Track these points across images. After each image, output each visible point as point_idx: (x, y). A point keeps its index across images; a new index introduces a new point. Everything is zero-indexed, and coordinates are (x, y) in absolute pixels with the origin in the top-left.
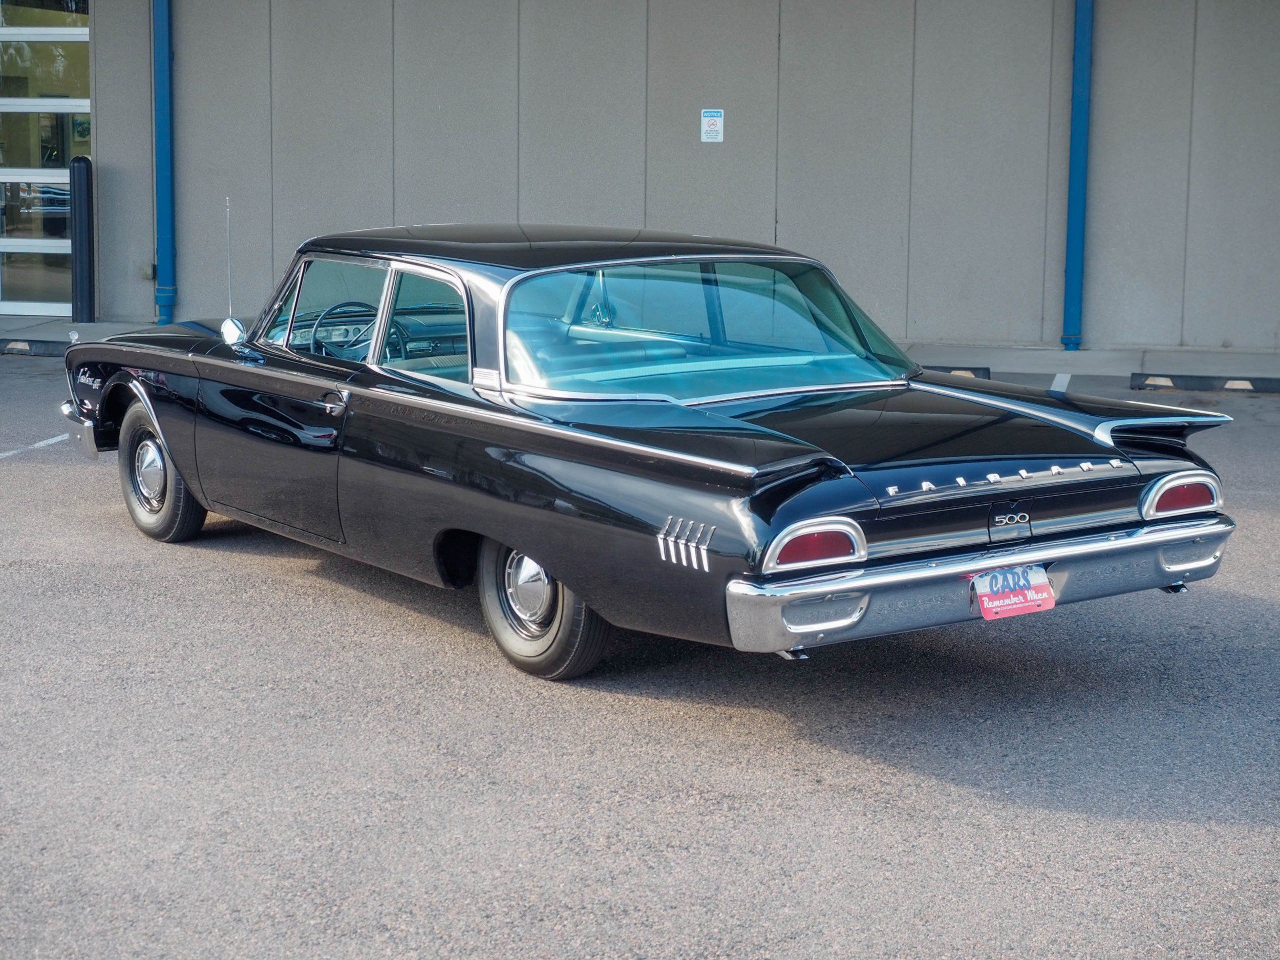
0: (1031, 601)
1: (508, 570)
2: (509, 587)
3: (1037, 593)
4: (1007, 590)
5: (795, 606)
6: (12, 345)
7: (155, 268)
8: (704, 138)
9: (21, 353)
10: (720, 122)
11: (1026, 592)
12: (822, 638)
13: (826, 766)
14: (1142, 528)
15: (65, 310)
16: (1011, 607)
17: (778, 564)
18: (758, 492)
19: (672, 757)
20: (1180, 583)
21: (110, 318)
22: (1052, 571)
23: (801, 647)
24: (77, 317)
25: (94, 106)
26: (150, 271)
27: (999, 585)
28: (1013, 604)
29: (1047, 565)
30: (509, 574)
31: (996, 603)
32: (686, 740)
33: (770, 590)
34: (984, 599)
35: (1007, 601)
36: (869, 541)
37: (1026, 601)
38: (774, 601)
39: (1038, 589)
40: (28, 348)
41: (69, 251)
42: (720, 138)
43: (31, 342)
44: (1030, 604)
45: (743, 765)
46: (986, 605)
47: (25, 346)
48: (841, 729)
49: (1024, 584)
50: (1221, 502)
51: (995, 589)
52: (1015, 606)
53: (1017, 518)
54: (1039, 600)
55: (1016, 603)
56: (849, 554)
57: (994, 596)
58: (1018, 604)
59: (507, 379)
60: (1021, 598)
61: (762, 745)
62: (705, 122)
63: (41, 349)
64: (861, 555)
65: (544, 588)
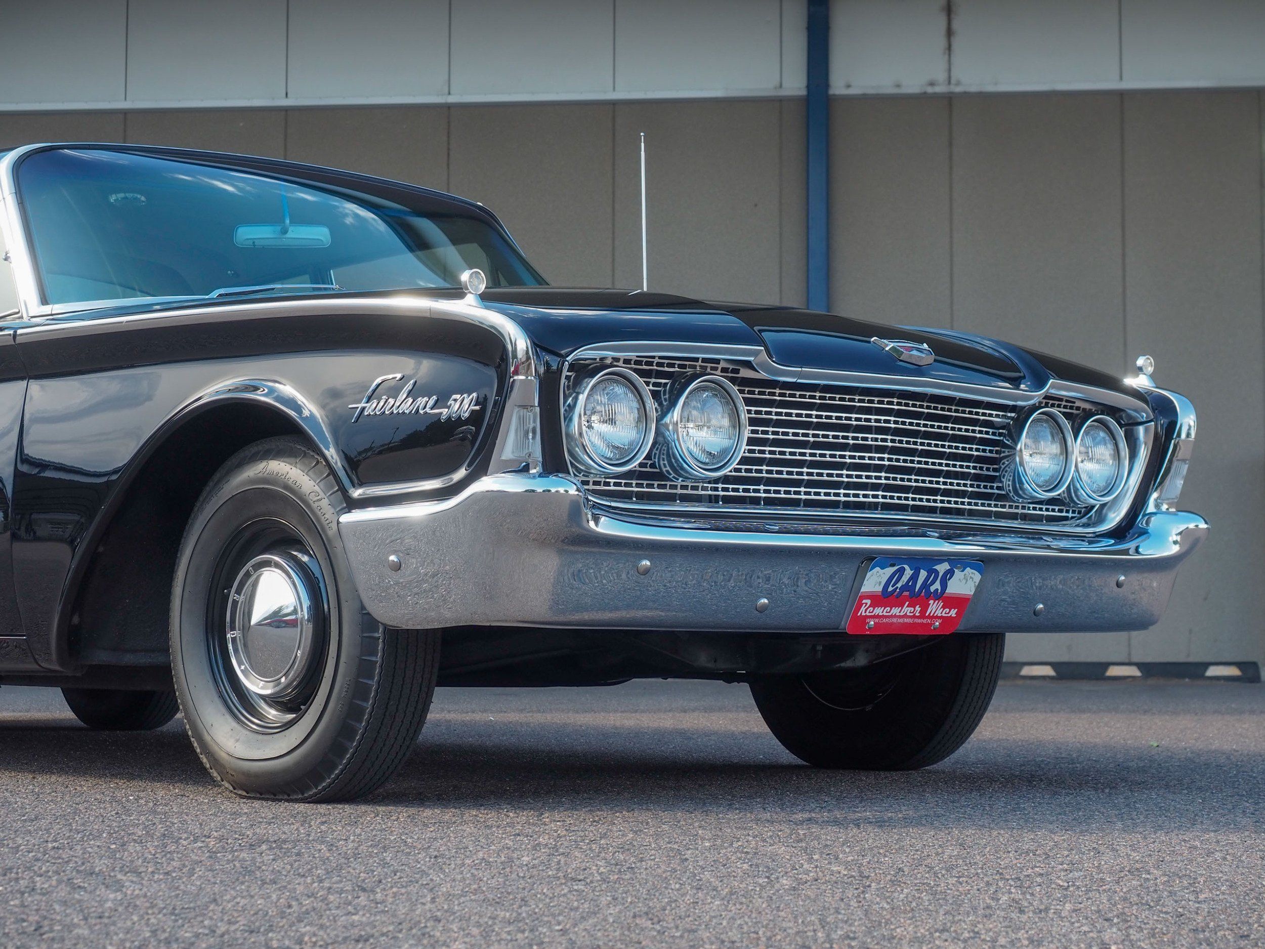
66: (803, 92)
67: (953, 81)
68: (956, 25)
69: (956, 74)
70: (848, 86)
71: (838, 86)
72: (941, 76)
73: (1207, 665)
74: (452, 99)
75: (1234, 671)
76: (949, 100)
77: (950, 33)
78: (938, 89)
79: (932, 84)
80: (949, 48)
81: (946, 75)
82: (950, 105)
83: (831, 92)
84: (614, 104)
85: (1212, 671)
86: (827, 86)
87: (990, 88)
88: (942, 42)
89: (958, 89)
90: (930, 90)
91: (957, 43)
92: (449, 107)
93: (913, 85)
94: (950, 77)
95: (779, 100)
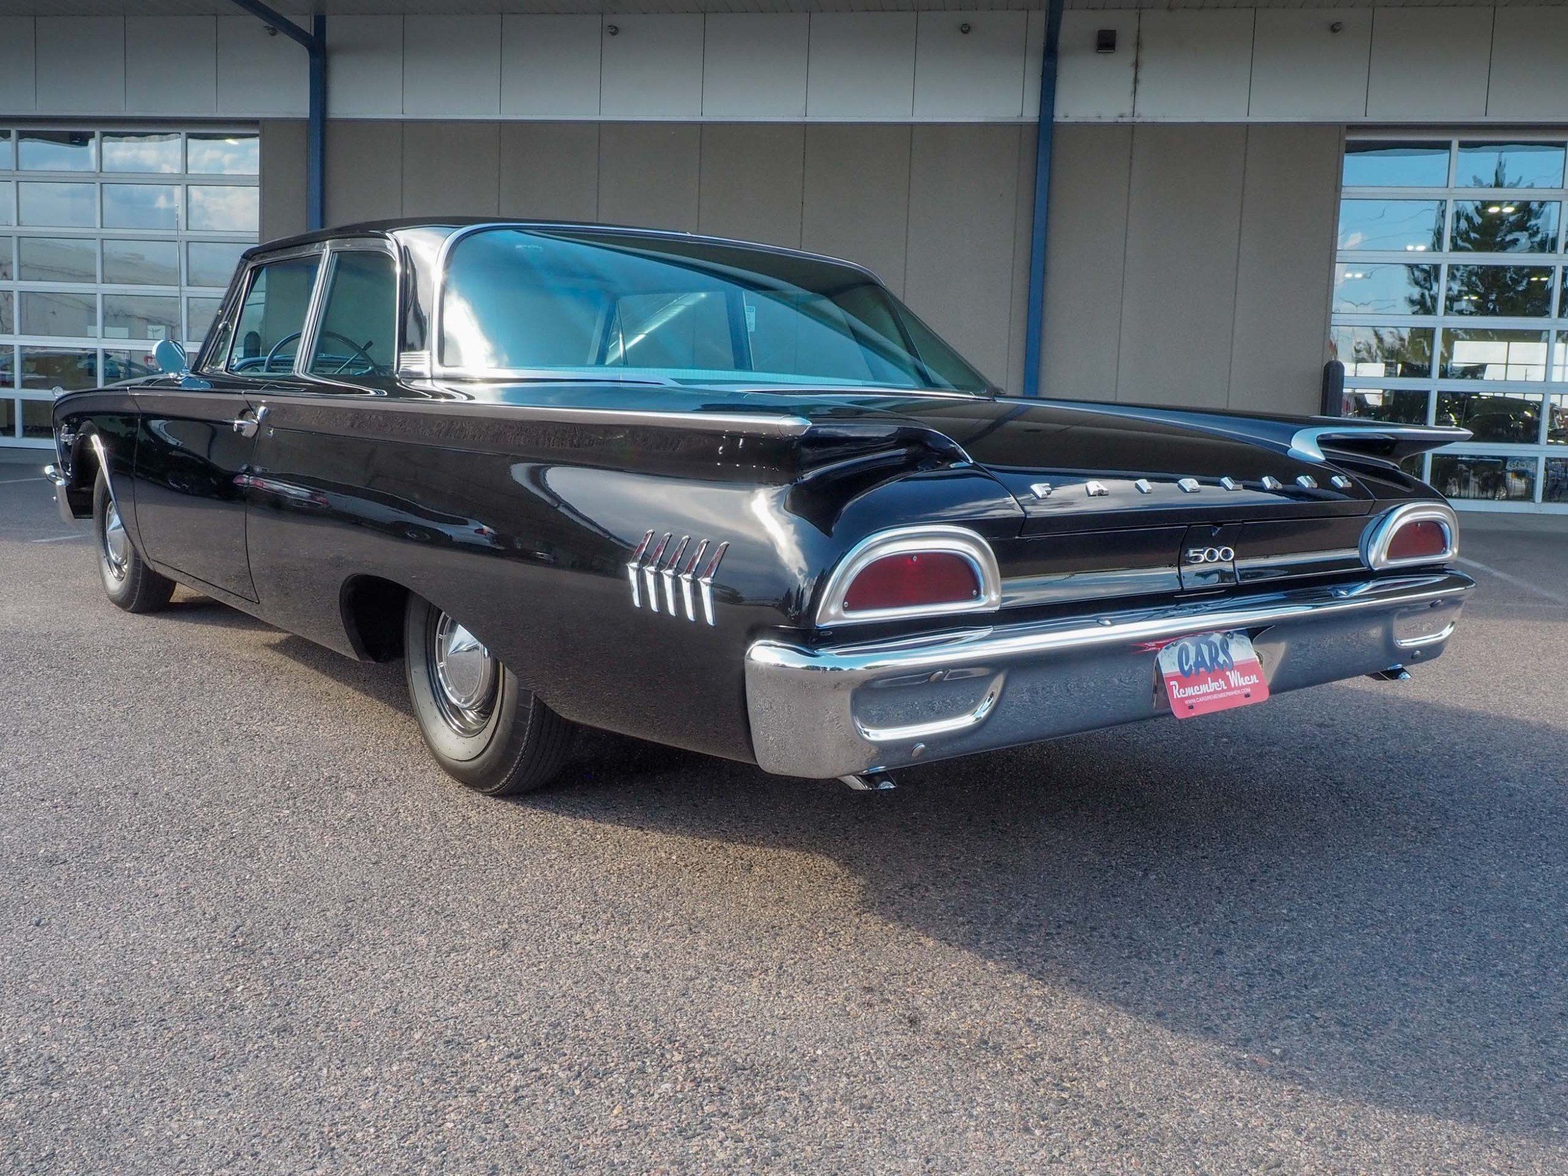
0: (1236, 688)
1: (438, 636)
2: (441, 660)
3: (1242, 675)
4: (1202, 669)
5: (877, 691)
11: (1228, 673)
12: (923, 750)
13: (920, 979)
14: (1367, 582)
16: (1209, 698)
17: (846, 609)
18: (808, 476)
19: (646, 955)
20: (1400, 666)
22: (1259, 642)
23: (881, 768)
27: (1191, 662)
28: (1211, 693)
29: (1253, 632)
30: (440, 641)
31: (1190, 691)
32: (676, 914)
33: (829, 657)
34: (1172, 683)
35: (1204, 688)
36: (1004, 575)
37: (1230, 689)
38: (836, 681)
39: (1245, 669)
44: (1235, 692)
45: (772, 977)
46: (1175, 692)
48: (927, 890)
49: (1224, 661)
50: (1456, 550)
51: (1186, 668)
52: (1215, 697)
53: (1218, 554)
54: (1247, 686)
55: (1215, 692)
56: (969, 597)
57: (1186, 678)
58: (1219, 692)
59: (441, 360)
60: (1222, 682)
61: (802, 927)
64: (990, 600)
65: (482, 660)
66: (1037, 120)
67: (1136, 114)
68: (1140, 76)
69: (1138, 110)
70: (1066, 117)
71: (1059, 117)
72: (1128, 110)
74: (807, 120)
76: (1133, 126)
77: (1136, 81)
78: (1125, 120)
79: (1122, 116)
80: (1135, 91)
81: (1131, 110)
82: (1133, 131)
83: (1054, 120)
84: (912, 125)
86: (1053, 116)
87: (1160, 120)
88: (1131, 88)
89: (1139, 120)
90: (1120, 120)
91: (1140, 87)
92: (806, 124)
93: (1109, 115)
94: (1134, 112)
95: (1020, 125)
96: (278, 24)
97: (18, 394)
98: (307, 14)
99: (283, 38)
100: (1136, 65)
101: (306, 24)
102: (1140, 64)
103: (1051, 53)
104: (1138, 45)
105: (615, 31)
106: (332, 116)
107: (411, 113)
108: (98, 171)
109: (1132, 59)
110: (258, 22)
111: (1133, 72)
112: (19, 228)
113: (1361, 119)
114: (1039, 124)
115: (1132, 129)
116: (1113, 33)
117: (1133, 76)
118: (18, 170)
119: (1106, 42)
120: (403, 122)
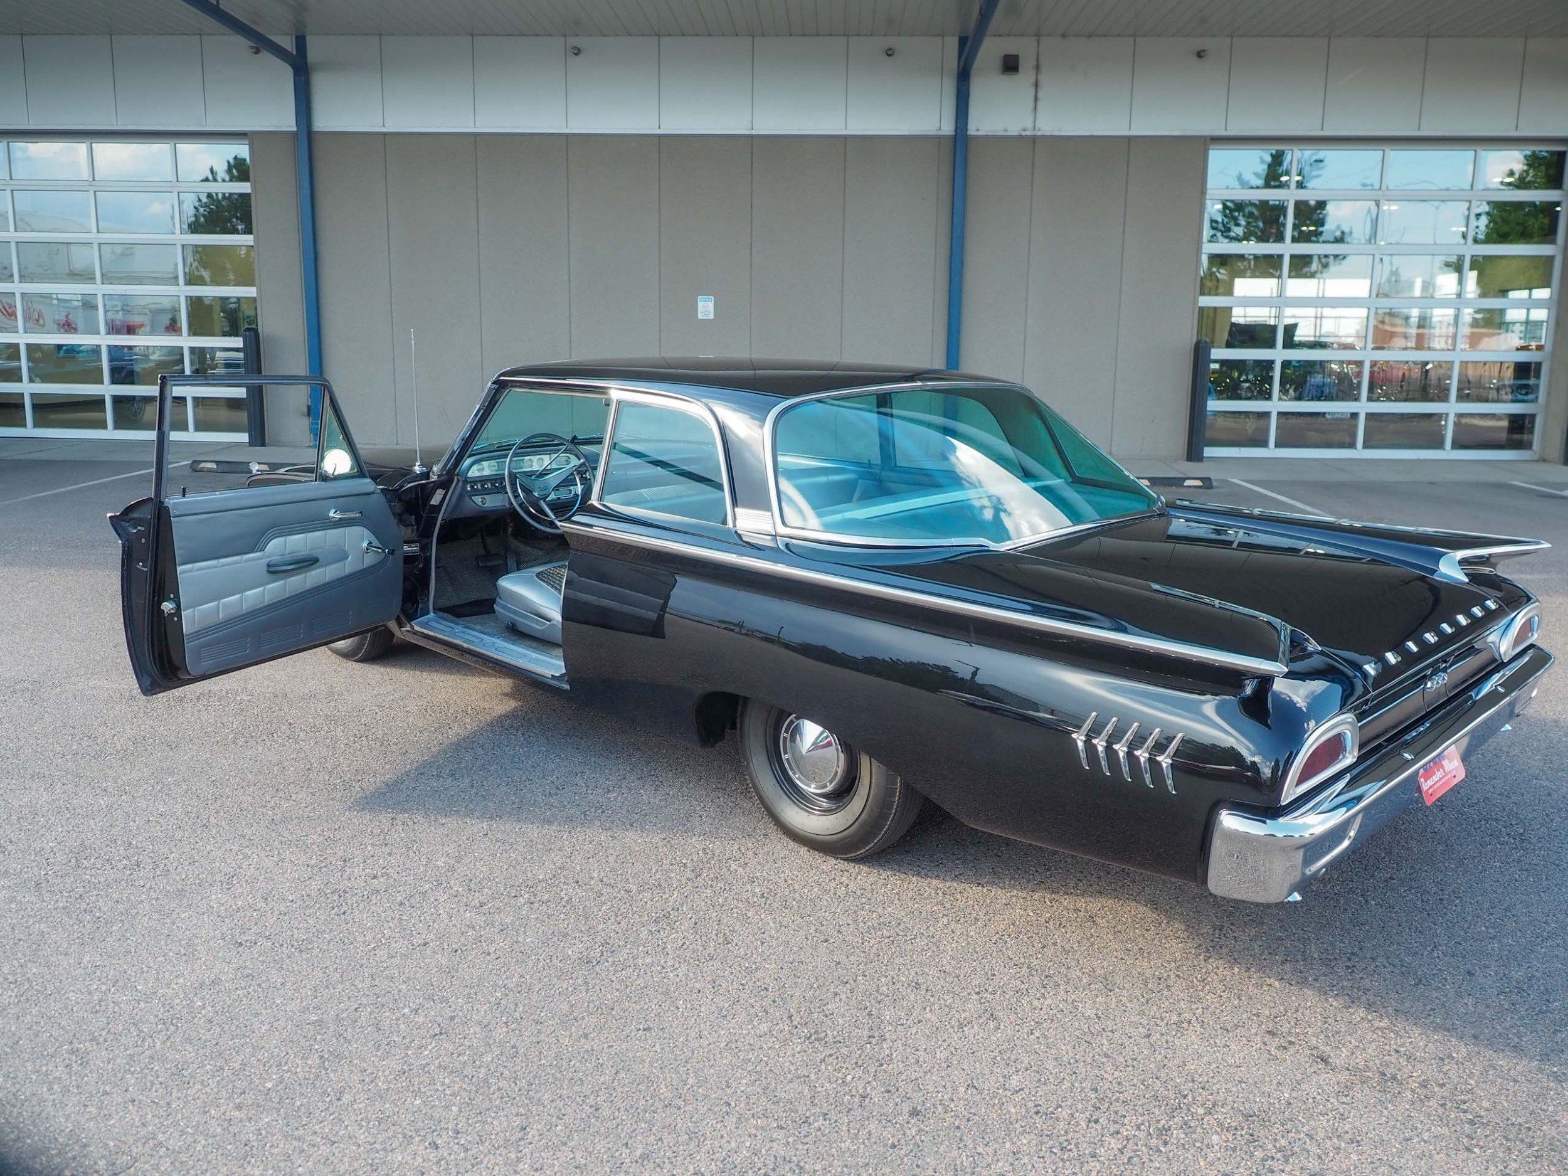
0: (1449, 773)
1: (783, 736)
2: (785, 753)
3: (1450, 763)
6: (202, 465)
7: (309, 407)
8: (700, 316)
9: (210, 471)
10: (711, 305)
11: (1444, 764)
15: (244, 438)
16: (1437, 786)
17: (1301, 785)
21: (277, 444)
24: (252, 443)
25: (259, 291)
26: (305, 410)
30: (785, 739)
31: (1430, 785)
35: (1435, 780)
37: (1446, 774)
40: (215, 467)
41: (245, 396)
42: (711, 316)
43: (217, 462)
44: (1449, 776)
47: (213, 466)
52: (1440, 783)
54: (1454, 770)
56: (1340, 761)
57: (1426, 776)
58: (1441, 780)
60: (1442, 772)
62: (701, 305)
63: (226, 468)
66: (953, 133)
67: (1037, 128)
68: (1040, 94)
69: (1038, 125)
70: (978, 130)
71: (972, 130)
72: (1029, 125)
73: (1185, 479)
74: (754, 132)
75: (1199, 483)
76: (1034, 140)
77: (1036, 99)
78: (1028, 133)
79: (1024, 130)
80: (1035, 108)
81: (1032, 125)
82: (1034, 142)
83: (968, 133)
84: (846, 137)
85: (1188, 483)
86: (967, 130)
87: (1057, 133)
88: (1032, 105)
89: (1039, 133)
90: (1023, 133)
91: (1040, 104)
92: (752, 136)
93: (1014, 130)
94: (1034, 127)
95: (939, 137)
96: (261, 43)
97: (27, 388)
98: (288, 34)
99: (266, 56)
100: (1036, 85)
101: (288, 43)
102: (1039, 84)
103: (964, 76)
104: (1037, 67)
105: (577, 51)
106: (316, 129)
107: (392, 125)
108: (91, 179)
109: (1033, 80)
110: (242, 43)
111: (1033, 91)
112: (16, 234)
113: (1220, 132)
114: (955, 137)
115: (1034, 141)
116: (1016, 57)
117: (1034, 94)
118: (11, 179)
119: (1010, 65)
120: (385, 134)
